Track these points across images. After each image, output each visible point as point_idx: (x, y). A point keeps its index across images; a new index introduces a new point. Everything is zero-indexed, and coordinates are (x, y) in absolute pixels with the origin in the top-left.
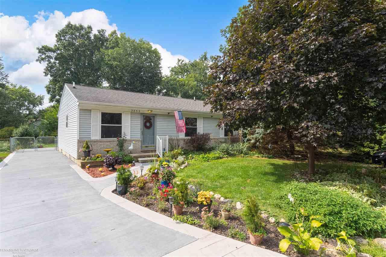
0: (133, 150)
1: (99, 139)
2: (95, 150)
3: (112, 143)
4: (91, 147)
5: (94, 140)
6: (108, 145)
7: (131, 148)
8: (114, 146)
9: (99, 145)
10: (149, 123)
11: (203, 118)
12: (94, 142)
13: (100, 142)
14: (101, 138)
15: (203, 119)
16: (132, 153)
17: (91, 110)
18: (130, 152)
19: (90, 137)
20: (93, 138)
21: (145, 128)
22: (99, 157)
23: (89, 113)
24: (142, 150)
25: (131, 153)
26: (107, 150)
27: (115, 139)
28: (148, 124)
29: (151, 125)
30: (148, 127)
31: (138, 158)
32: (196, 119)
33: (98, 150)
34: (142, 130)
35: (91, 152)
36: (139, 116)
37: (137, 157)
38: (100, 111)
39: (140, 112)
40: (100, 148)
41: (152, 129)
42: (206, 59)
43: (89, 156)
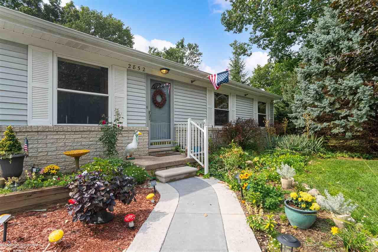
0: (138, 149)
1: (51, 125)
2: (41, 154)
3: (86, 136)
4: (24, 146)
5: (38, 127)
6: (76, 140)
7: (133, 145)
8: (90, 143)
9: (52, 141)
10: (162, 96)
11: (237, 95)
12: (38, 132)
13: (55, 133)
14: (58, 123)
15: (236, 98)
16: (134, 159)
17: (27, 46)
18: (130, 156)
19: (24, 118)
20: (34, 122)
21: (153, 106)
22: (53, 175)
23: (22, 55)
24: (151, 150)
25: (133, 156)
26: (76, 152)
27: (95, 127)
28: (159, 99)
29: (164, 101)
30: (159, 104)
31: (156, 170)
32: (227, 96)
33: (50, 154)
34: (149, 110)
35: (25, 159)
36: (143, 80)
37: (152, 169)
38: (55, 55)
39: (146, 72)
40: (53, 149)
41: (166, 107)
42: (183, 46)
43: (18, 176)
